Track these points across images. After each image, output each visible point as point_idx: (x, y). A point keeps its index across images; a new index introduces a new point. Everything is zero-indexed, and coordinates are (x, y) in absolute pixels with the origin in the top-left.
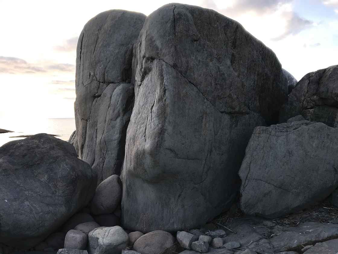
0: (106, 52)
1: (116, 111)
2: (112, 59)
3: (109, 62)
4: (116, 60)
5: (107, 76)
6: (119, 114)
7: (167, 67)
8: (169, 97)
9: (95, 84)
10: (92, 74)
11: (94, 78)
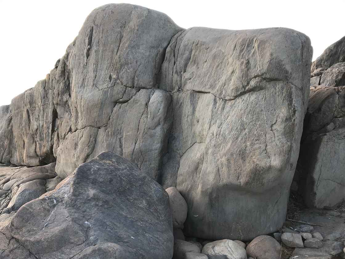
0: (136, 54)
1: (156, 120)
2: (143, 62)
3: (140, 66)
4: (147, 63)
5: (138, 80)
6: (159, 122)
7: (296, 90)
8: (298, 117)
9: (119, 88)
10: (114, 76)
11: (118, 81)
